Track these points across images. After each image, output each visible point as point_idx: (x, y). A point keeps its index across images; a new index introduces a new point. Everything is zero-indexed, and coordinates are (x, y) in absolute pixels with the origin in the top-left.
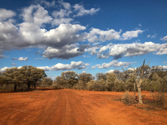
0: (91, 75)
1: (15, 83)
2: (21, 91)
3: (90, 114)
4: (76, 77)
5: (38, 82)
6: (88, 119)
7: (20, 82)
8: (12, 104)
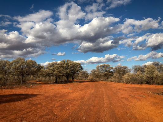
0: (127, 68)
1: (56, 75)
2: (62, 82)
3: (128, 107)
4: (112, 70)
5: (76, 75)
6: (128, 112)
7: (60, 74)
8: (55, 94)
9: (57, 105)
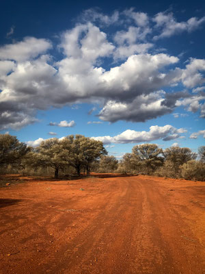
0: (190, 151)
1: (55, 164)
2: (66, 178)
3: (186, 221)
4: (161, 155)
5: (93, 163)
6: (183, 230)
7: (64, 162)
8: (52, 199)
9: (54, 219)
